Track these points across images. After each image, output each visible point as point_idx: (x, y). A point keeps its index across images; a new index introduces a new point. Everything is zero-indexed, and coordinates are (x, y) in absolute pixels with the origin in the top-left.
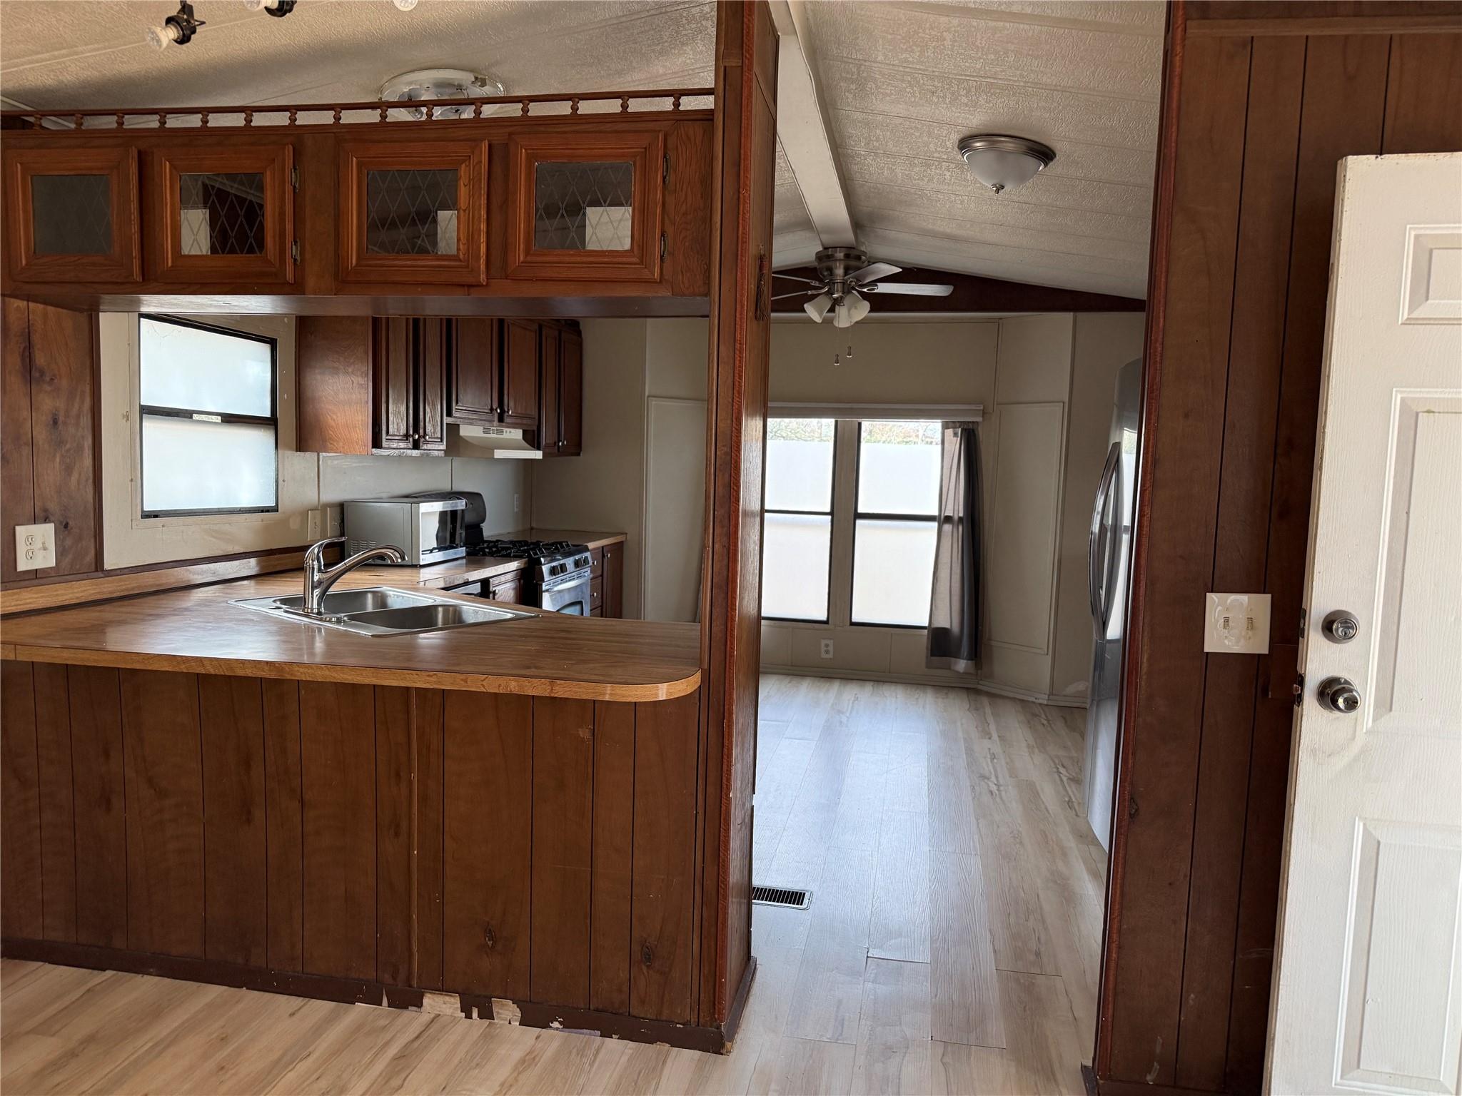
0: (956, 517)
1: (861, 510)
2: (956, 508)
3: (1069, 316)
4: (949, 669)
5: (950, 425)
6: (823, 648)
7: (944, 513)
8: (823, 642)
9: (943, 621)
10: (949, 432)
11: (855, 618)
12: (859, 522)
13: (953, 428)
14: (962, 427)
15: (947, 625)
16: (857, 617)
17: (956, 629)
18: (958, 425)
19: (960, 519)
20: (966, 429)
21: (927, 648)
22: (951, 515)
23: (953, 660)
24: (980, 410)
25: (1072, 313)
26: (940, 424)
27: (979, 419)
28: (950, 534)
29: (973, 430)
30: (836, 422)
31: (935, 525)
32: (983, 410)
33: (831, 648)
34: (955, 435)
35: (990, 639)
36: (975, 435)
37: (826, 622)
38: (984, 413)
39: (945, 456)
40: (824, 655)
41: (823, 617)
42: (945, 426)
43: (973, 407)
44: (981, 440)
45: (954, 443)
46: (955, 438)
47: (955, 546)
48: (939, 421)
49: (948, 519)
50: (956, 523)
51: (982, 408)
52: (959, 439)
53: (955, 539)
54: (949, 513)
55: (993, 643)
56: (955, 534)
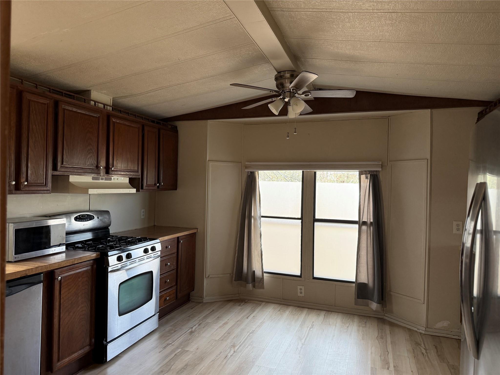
0: (369, 222)
1: (317, 217)
2: (369, 217)
3: (428, 112)
4: (368, 306)
5: (364, 172)
6: (299, 291)
7: (362, 220)
8: (299, 287)
9: (363, 279)
10: (363, 177)
11: (316, 275)
12: (316, 224)
13: (365, 174)
14: (370, 174)
15: (366, 282)
16: (317, 274)
17: (371, 284)
18: (368, 172)
19: (371, 223)
20: (372, 175)
21: (355, 294)
22: (366, 221)
23: (370, 301)
24: (380, 164)
25: (429, 110)
26: (358, 172)
27: (380, 169)
28: (366, 231)
29: (377, 175)
30: (303, 172)
31: (357, 226)
32: (382, 164)
33: (303, 291)
34: (367, 178)
35: (390, 291)
36: (377, 178)
37: (300, 277)
38: (382, 166)
39: (361, 189)
40: (299, 294)
41: (298, 273)
42: (361, 174)
43: (376, 163)
44: (381, 180)
45: (366, 182)
46: (367, 180)
47: (369, 238)
48: (358, 170)
49: (364, 223)
50: (369, 225)
51: (381, 163)
52: (369, 180)
53: (369, 235)
54: (365, 219)
55: (392, 293)
56: (369, 232)
